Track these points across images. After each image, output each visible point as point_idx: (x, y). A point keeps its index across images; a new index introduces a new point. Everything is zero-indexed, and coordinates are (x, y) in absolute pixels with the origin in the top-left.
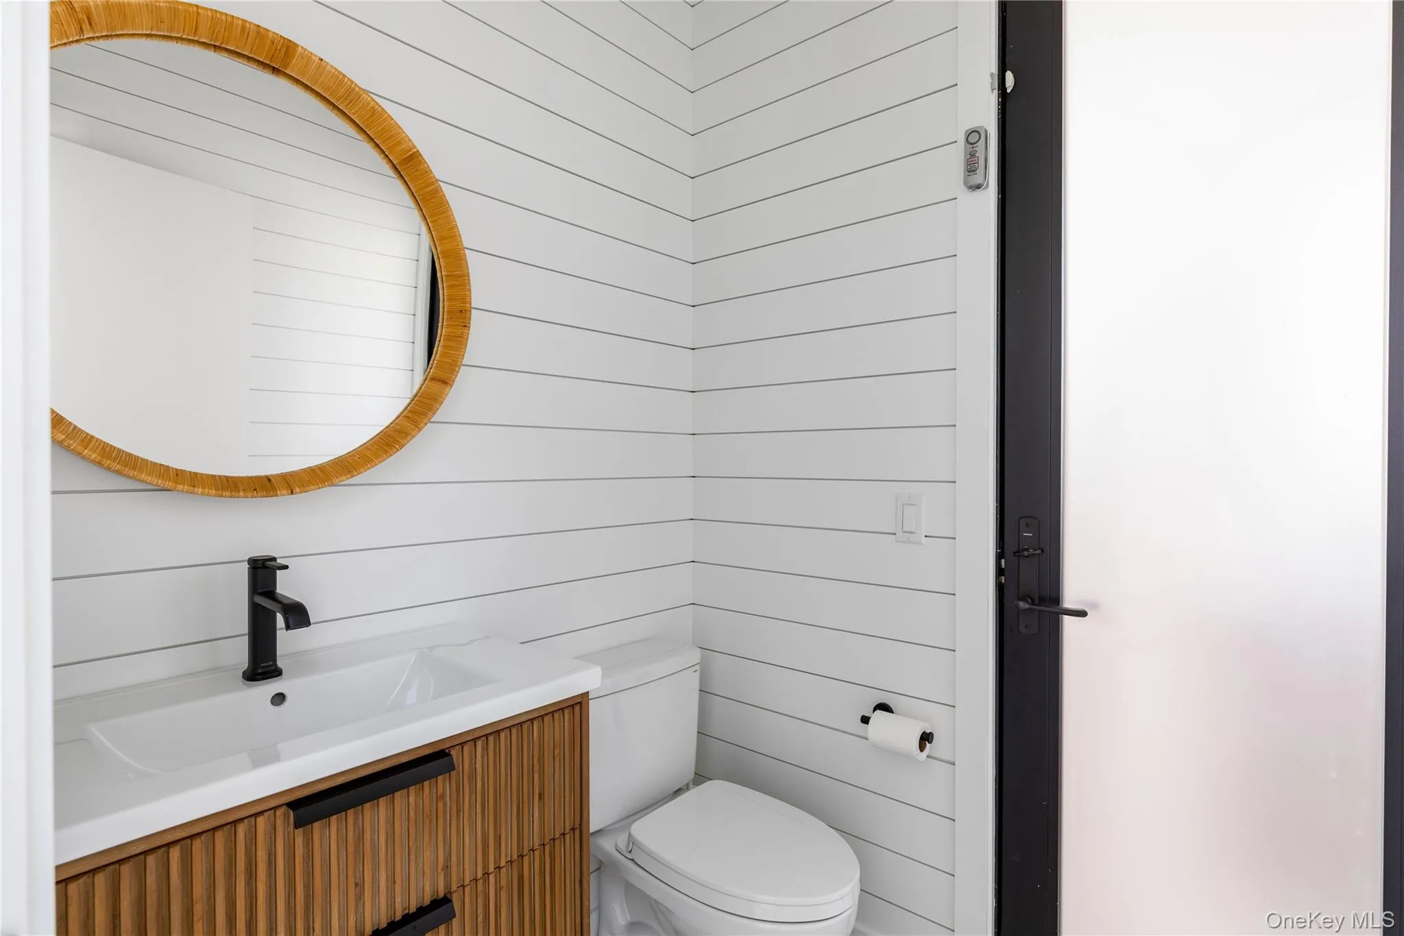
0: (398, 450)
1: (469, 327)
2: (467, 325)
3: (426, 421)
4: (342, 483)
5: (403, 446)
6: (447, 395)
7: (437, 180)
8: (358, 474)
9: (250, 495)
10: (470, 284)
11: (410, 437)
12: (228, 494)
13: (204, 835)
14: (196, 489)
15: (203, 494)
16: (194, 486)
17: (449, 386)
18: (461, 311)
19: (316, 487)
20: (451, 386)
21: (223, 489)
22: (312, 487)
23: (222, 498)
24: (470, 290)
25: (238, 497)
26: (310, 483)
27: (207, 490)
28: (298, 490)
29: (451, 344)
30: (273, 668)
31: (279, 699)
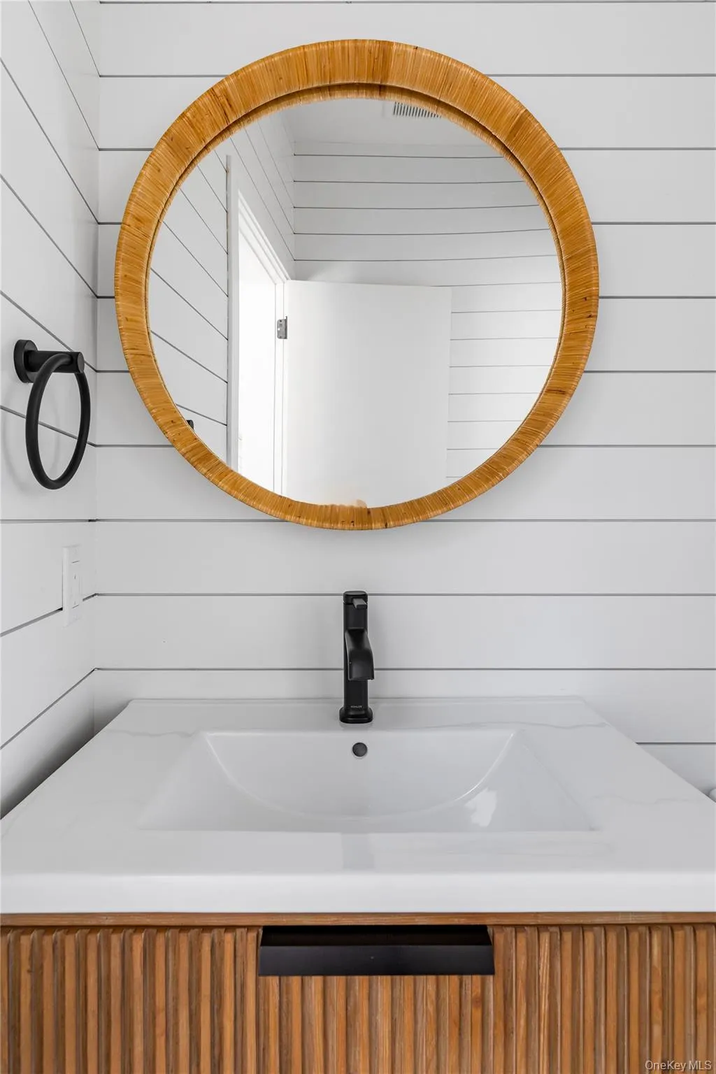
0: (501, 479)
1: (596, 316)
2: (593, 314)
3: (536, 442)
4: (436, 518)
5: (508, 474)
6: (565, 407)
7: (559, 149)
8: (455, 508)
9: (347, 526)
10: (596, 261)
11: (516, 462)
12: (327, 525)
13: (171, 930)
14: (301, 520)
15: (306, 525)
16: (300, 517)
17: (568, 397)
18: (585, 299)
19: (410, 521)
20: (571, 395)
21: (324, 520)
22: (406, 520)
23: (322, 529)
24: (596, 268)
25: (336, 529)
26: (405, 516)
27: (310, 521)
28: (391, 523)
29: (572, 343)
30: (363, 712)
31: (359, 750)
